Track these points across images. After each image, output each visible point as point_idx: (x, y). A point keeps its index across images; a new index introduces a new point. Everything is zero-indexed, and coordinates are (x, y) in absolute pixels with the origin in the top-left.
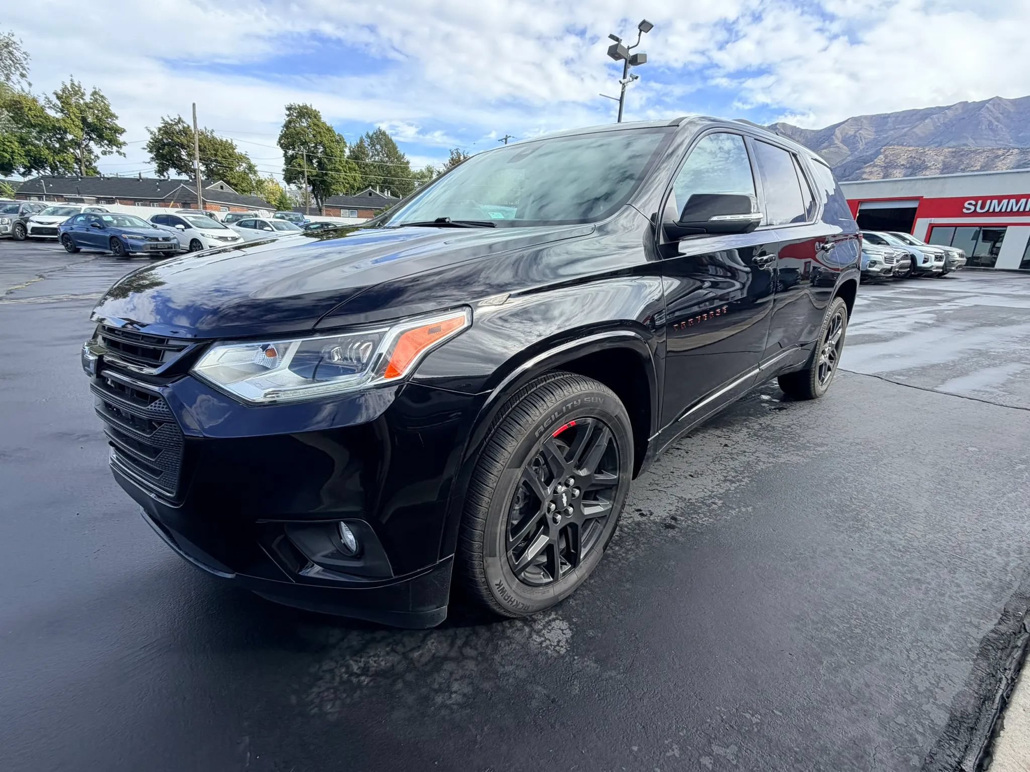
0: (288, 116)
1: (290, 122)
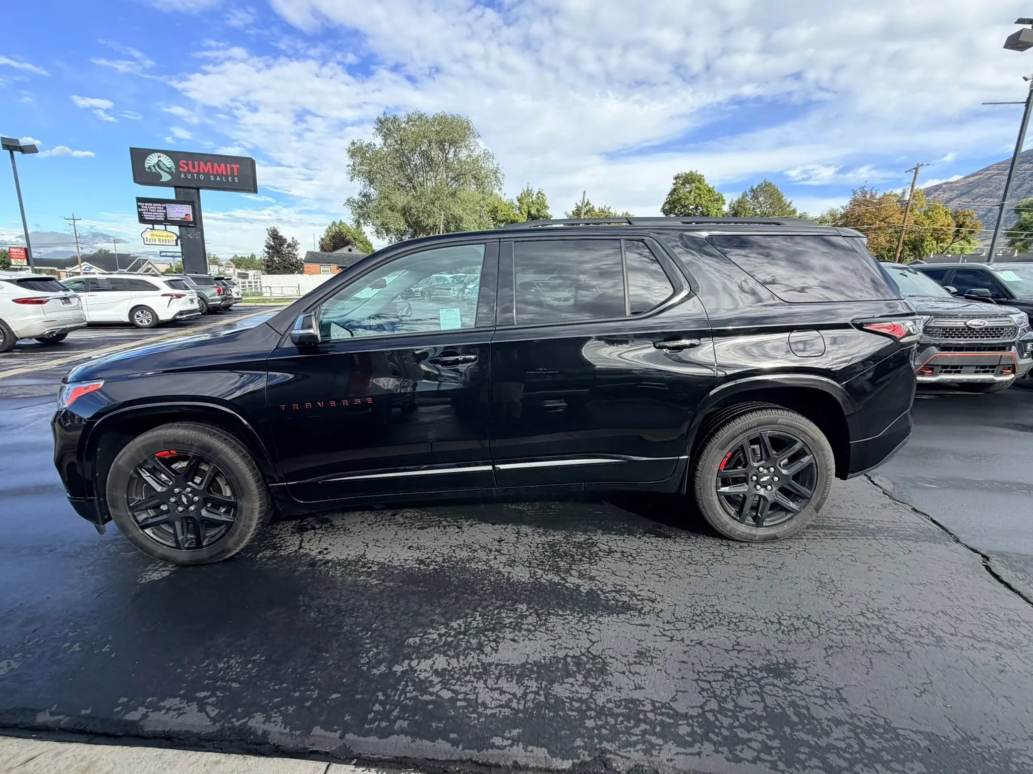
0: (674, 184)
1: (675, 190)
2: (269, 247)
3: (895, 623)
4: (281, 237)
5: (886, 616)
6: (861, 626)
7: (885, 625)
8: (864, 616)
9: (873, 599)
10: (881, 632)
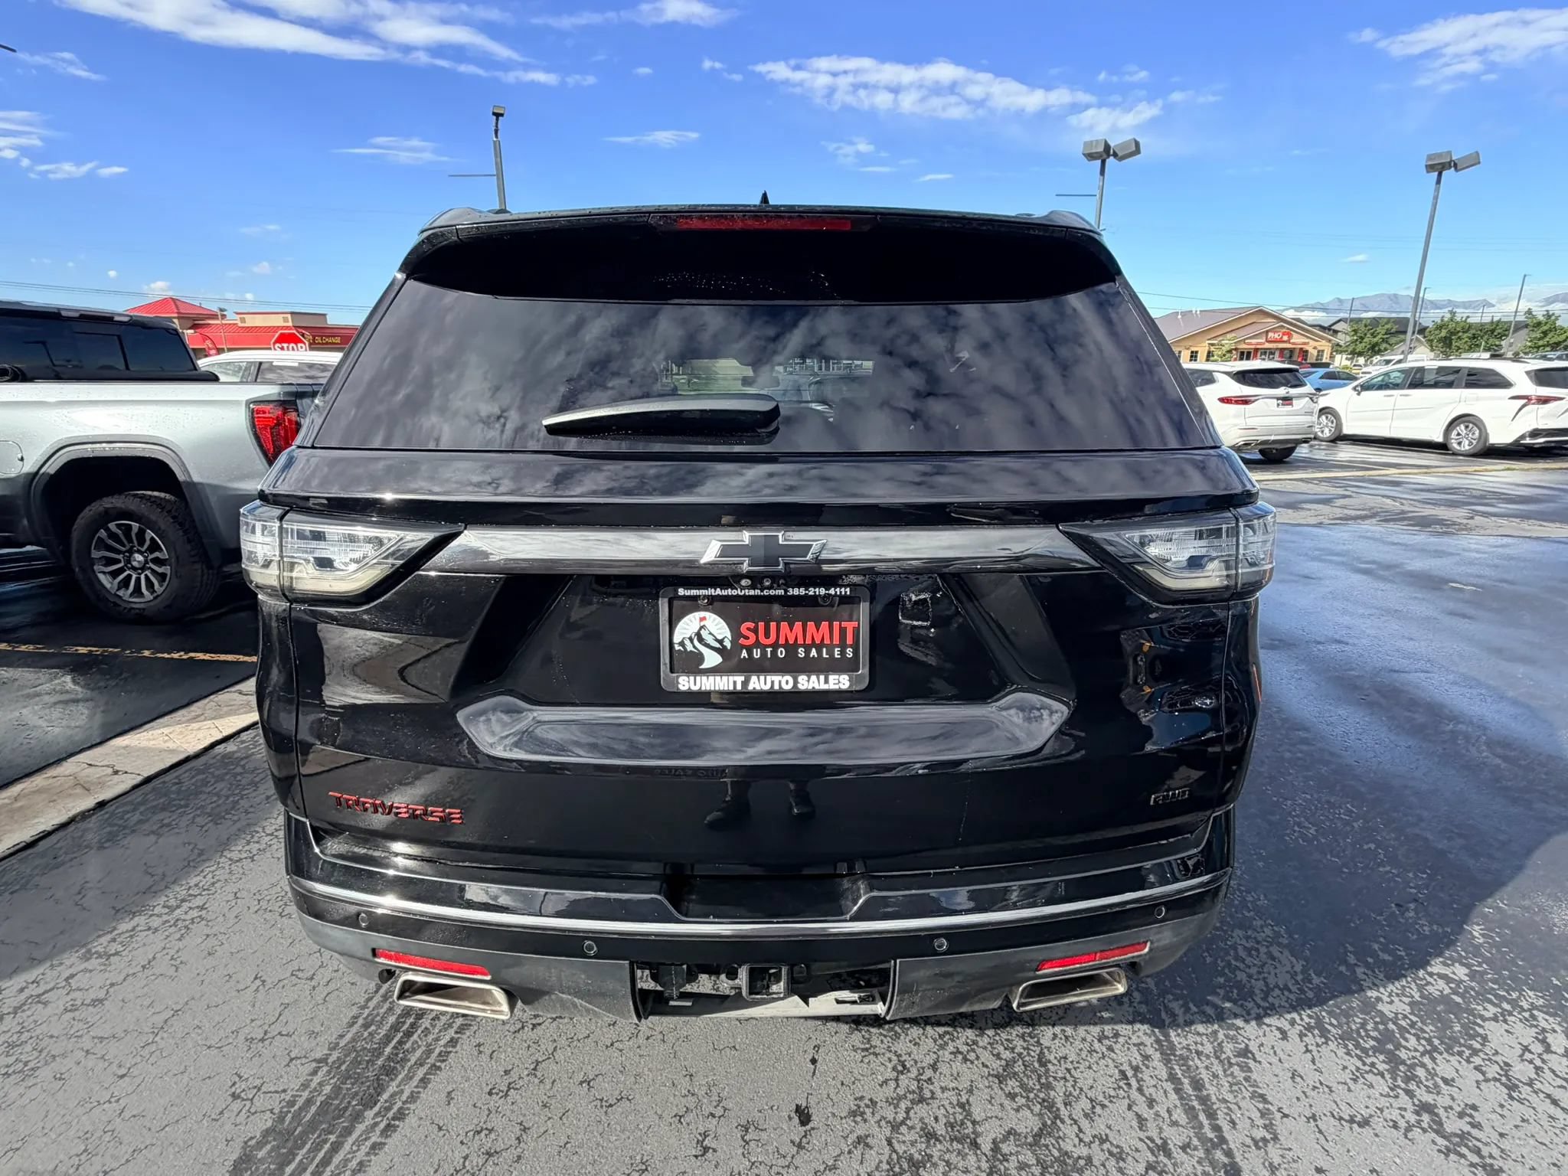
3: (156, 930)
5: (173, 929)
6: (190, 895)
7: (165, 918)
8: (198, 907)
9: (208, 936)
10: (164, 907)
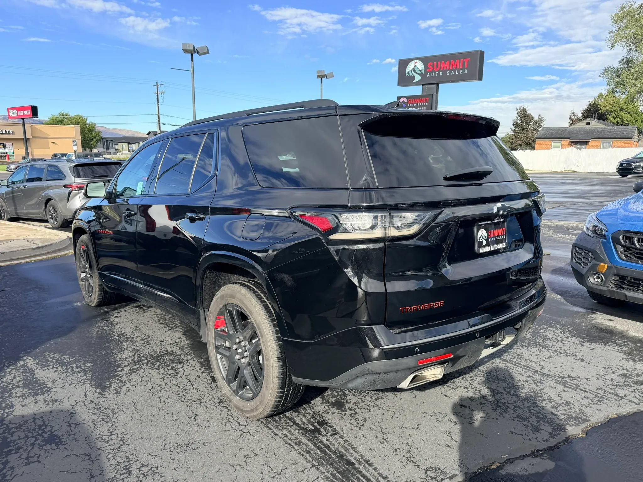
2: (516, 125)
4: (529, 115)
